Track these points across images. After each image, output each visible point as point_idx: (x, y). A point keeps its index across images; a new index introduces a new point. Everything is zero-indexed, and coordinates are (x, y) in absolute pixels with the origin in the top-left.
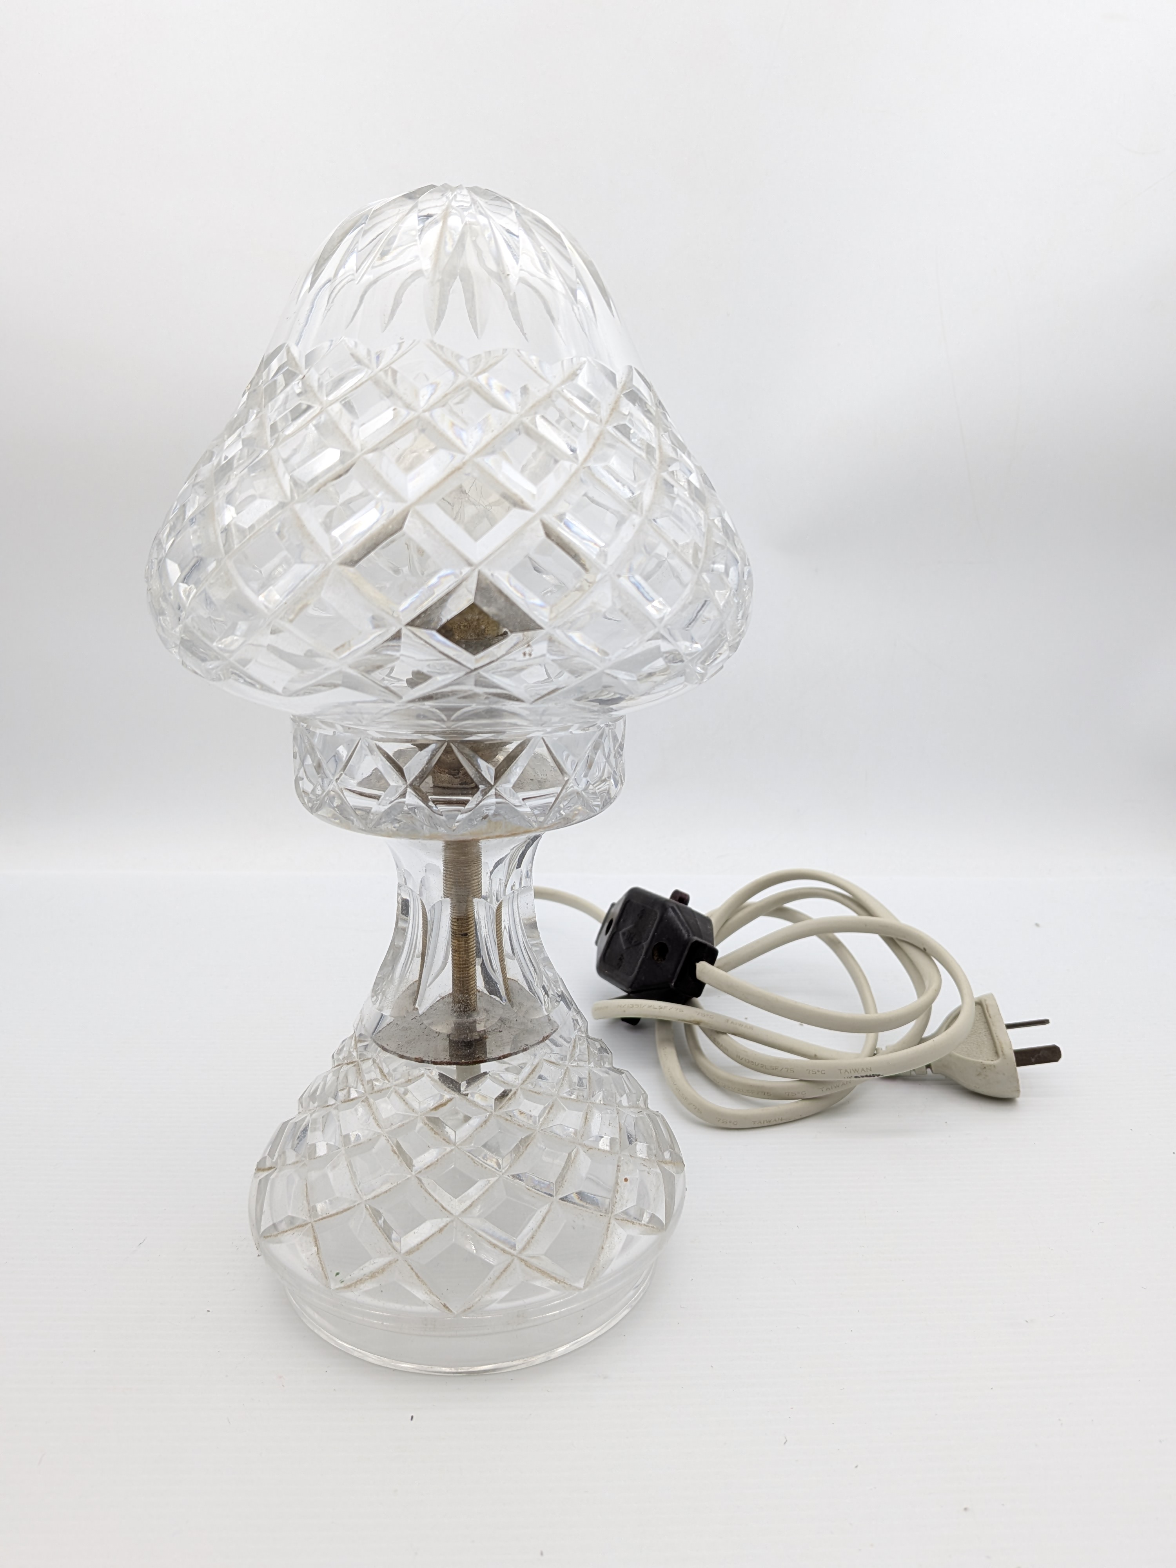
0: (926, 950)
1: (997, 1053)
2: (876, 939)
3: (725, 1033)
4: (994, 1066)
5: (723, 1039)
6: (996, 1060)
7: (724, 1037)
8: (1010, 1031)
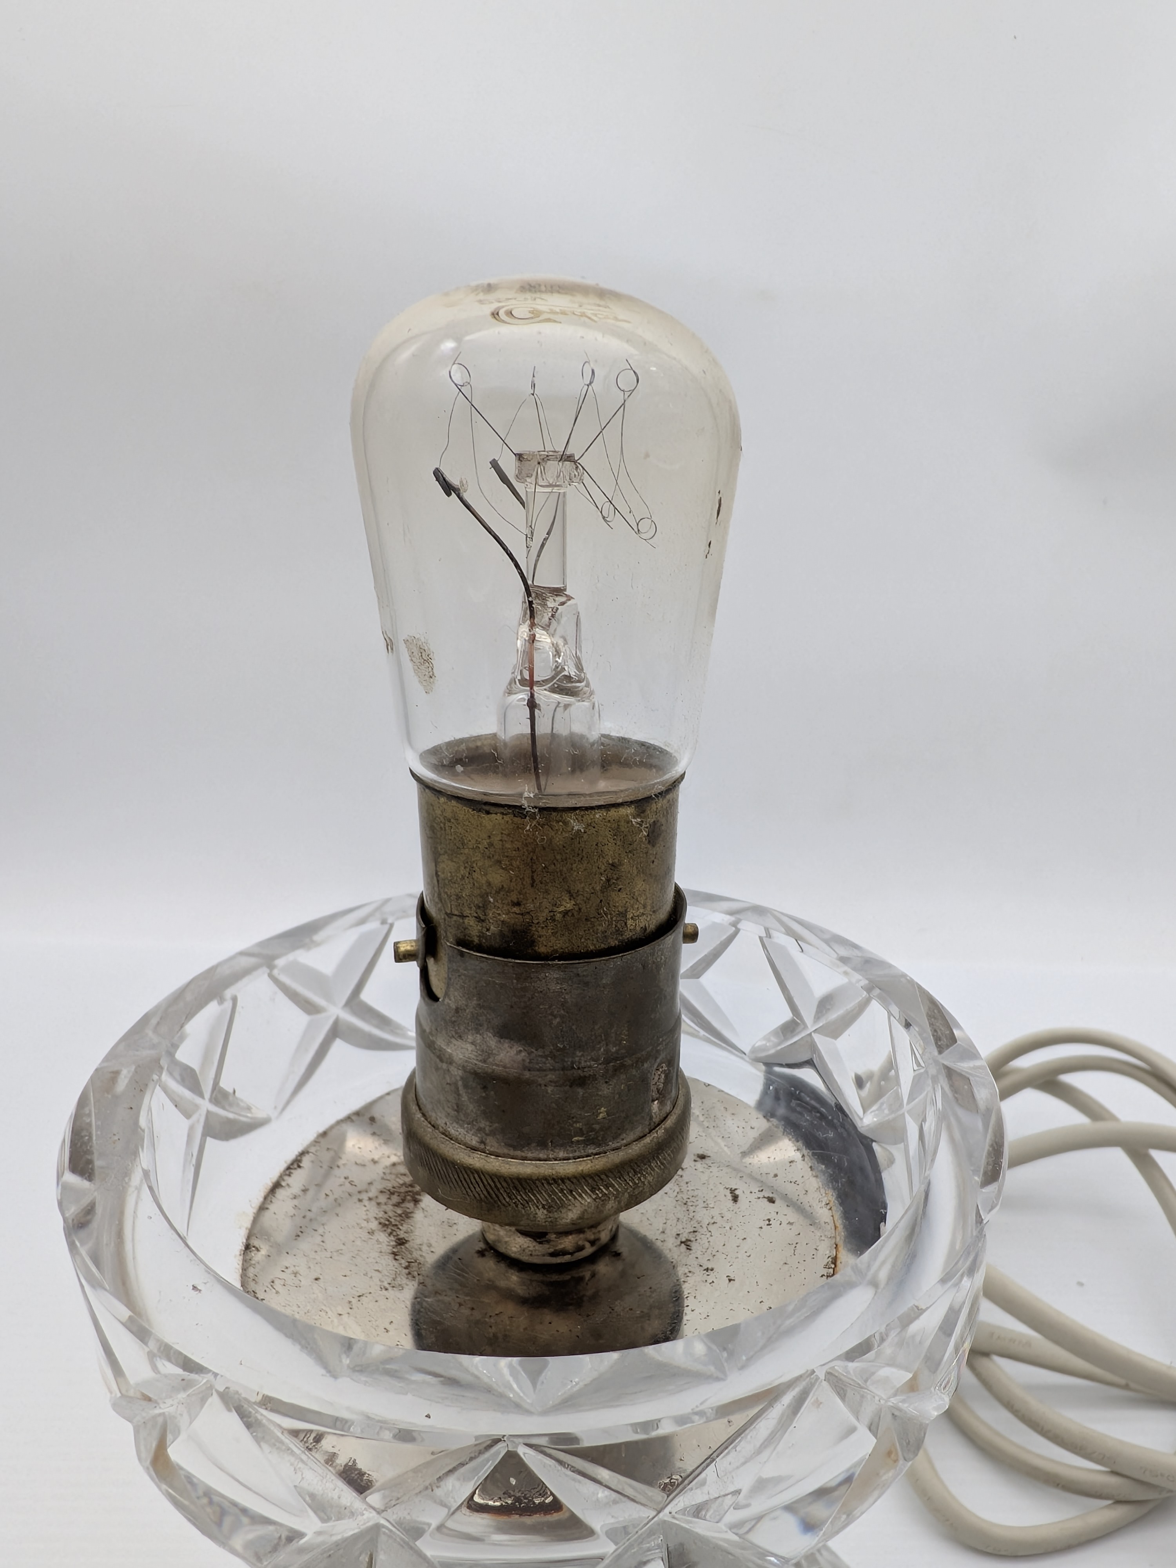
5: (983, 1363)
7: (985, 1361)
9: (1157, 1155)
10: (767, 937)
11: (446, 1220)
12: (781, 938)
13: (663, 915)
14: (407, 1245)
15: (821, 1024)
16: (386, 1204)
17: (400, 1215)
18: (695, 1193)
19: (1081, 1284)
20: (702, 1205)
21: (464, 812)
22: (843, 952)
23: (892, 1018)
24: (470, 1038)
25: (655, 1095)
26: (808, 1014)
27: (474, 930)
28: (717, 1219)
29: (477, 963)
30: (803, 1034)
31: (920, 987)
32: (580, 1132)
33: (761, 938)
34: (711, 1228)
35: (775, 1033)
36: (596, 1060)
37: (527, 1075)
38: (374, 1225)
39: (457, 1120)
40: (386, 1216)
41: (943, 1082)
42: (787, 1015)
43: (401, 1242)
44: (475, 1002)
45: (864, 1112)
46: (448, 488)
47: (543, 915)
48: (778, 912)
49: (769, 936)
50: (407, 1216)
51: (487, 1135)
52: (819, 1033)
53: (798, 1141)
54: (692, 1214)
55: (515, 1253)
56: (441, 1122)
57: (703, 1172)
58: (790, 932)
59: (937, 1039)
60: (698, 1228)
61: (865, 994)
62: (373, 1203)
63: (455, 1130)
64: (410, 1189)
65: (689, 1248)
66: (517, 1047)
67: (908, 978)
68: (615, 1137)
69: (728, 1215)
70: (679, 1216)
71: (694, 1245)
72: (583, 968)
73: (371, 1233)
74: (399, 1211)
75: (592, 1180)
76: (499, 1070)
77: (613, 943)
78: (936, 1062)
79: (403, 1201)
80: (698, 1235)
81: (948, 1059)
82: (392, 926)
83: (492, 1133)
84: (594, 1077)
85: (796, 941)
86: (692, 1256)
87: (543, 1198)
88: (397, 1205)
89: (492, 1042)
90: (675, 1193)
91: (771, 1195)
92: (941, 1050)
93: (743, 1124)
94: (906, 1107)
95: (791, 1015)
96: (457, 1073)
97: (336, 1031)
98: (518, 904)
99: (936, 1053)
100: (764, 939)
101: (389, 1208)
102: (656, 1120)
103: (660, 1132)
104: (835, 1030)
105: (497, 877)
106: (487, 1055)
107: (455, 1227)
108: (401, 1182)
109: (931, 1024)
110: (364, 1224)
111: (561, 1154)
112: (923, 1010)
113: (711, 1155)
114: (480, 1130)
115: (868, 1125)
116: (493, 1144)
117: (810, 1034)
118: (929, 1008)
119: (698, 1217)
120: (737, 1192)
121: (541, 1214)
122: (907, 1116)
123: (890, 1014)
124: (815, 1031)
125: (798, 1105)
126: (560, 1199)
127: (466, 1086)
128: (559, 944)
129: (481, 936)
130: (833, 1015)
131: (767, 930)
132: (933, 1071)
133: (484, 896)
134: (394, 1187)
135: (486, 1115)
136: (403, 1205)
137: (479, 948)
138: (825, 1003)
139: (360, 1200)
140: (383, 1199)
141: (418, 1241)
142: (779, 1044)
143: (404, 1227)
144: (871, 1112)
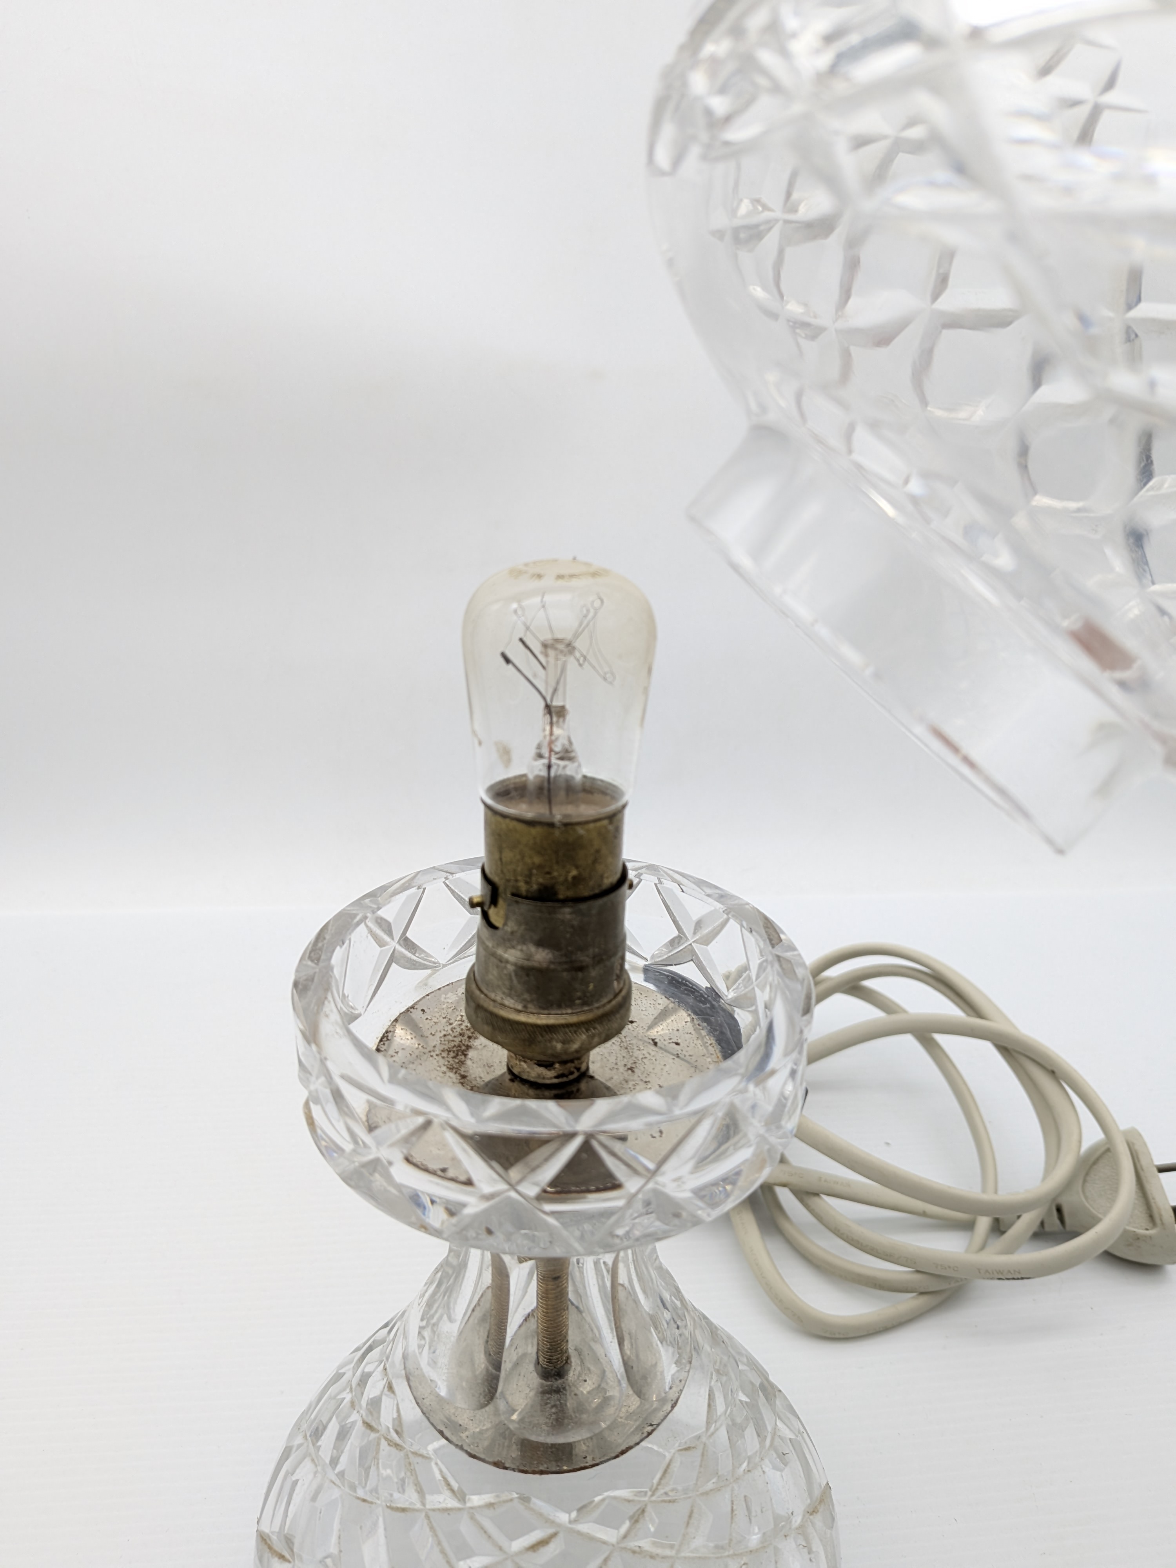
0: (1055, 1072)
1: (1151, 1217)
2: (987, 1047)
3: (817, 1194)
4: (1151, 1237)
5: (814, 1201)
6: (1152, 1229)
7: (816, 1200)
8: (1163, 1175)
9: (939, 1038)
10: (659, 883)
11: (486, 1064)
12: (668, 884)
13: (618, 875)
14: (468, 1078)
15: (698, 937)
16: (447, 1057)
17: (458, 1063)
18: (631, 1042)
19: (888, 1144)
20: (636, 1048)
21: (520, 826)
22: (709, 891)
23: (743, 929)
24: (519, 947)
25: (615, 977)
26: (688, 931)
27: (523, 888)
28: (647, 1055)
29: (525, 907)
30: (686, 945)
31: (758, 910)
32: (579, 998)
33: (656, 885)
34: (644, 1060)
35: (665, 945)
36: (588, 956)
37: (552, 966)
38: (444, 1069)
39: (510, 996)
40: (449, 1064)
41: (777, 966)
42: (675, 933)
43: (464, 1077)
44: (523, 927)
45: (728, 990)
46: (507, 661)
47: (561, 879)
48: (666, 868)
49: (661, 883)
50: (462, 1063)
51: (528, 1002)
52: (697, 943)
53: (688, 1011)
54: (631, 1054)
55: (533, 1078)
56: (498, 998)
57: (633, 1030)
58: (674, 880)
59: (771, 940)
60: (636, 1061)
61: (725, 916)
62: (440, 1057)
63: (509, 1002)
64: (459, 1048)
65: (633, 1072)
66: (546, 951)
67: (751, 905)
68: (598, 1001)
69: (653, 1053)
70: (625, 1055)
71: (636, 1070)
72: (583, 906)
73: (444, 1073)
74: (457, 1061)
75: (586, 1025)
76: (536, 964)
77: (597, 891)
78: (771, 953)
79: (457, 1055)
80: (637, 1065)
81: (778, 951)
82: (424, 889)
83: (532, 1001)
84: (587, 967)
85: (679, 885)
86: (636, 1075)
87: (560, 1036)
88: (454, 1057)
89: (532, 949)
90: (619, 1043)
91: (676, 1041)
92: (773, 946)
93: (653, 1002)
94: (755, 983)
95: (678, 933)
96: (510, 968)
97: (392, 959)
98: (548, 873)
99: (770, 948)
100: (658, 885)
101: (450, 1059)
102: (617, 991)
103: (619, 998)
104: (706, 941)
105: (537, 860)
106: (529, 958)
107: (493, 1068)
108: (453, 1045)
109: (766, 932)
110: (438, 1068)
111: (569, 1011)
112: (761, 924)
113: (637, 1021)
114: (524, 1000)
115: (731, 999)
116: (531, 1008)
117: (691, 944)
118: (765, 923)
119: (635, 1055)
120: (656, 1041)
121: (559, 1046)
122: (756, 989)
123: (742, 926)
124: (693, 942)
125: (686, 990)
126: (570, 1037)
127: (516, 975)
128: (570, 894)
129: (527, 891)
130: (705, 931)
131: (659, 879)
132: (770, 958)
133: (530, 870)
134: (449, 1048)
135: (528, 991)
136: (458, 1057)
137: (526, 898)
138: (699, 925)
139: (432, 1056)
140: (445, 1054)
141: (473, 1076)
142: (670, 951)
143: (463, 1069)
144: (734, 990)
